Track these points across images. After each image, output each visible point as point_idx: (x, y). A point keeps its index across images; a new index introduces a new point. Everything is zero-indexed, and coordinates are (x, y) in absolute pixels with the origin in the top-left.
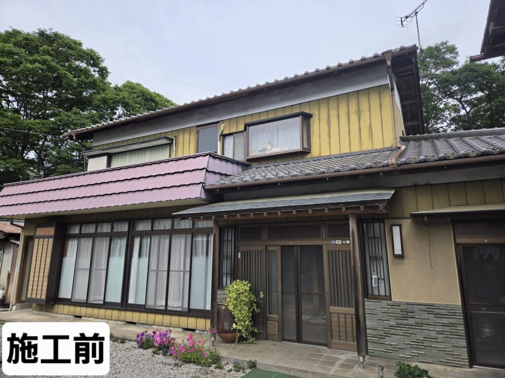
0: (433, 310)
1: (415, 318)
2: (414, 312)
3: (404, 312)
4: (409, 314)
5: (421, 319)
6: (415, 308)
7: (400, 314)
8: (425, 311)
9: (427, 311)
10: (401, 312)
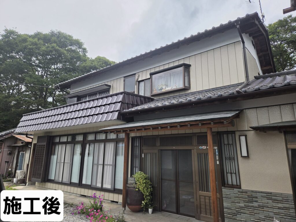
0: (271, 197)
1: (258, 202)
2: (257, 198)
3: (250, 197)
4: (254, 199)
5: (263, 203)
6: (258, 195)
7: (248, 199)
8: (266, 197)
9: (267, 197)
10: (248, 197)
